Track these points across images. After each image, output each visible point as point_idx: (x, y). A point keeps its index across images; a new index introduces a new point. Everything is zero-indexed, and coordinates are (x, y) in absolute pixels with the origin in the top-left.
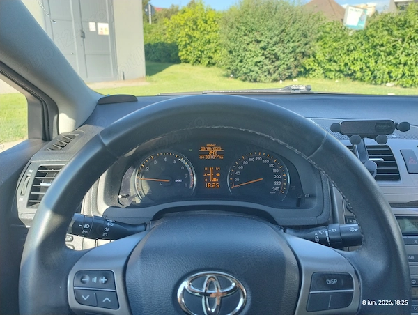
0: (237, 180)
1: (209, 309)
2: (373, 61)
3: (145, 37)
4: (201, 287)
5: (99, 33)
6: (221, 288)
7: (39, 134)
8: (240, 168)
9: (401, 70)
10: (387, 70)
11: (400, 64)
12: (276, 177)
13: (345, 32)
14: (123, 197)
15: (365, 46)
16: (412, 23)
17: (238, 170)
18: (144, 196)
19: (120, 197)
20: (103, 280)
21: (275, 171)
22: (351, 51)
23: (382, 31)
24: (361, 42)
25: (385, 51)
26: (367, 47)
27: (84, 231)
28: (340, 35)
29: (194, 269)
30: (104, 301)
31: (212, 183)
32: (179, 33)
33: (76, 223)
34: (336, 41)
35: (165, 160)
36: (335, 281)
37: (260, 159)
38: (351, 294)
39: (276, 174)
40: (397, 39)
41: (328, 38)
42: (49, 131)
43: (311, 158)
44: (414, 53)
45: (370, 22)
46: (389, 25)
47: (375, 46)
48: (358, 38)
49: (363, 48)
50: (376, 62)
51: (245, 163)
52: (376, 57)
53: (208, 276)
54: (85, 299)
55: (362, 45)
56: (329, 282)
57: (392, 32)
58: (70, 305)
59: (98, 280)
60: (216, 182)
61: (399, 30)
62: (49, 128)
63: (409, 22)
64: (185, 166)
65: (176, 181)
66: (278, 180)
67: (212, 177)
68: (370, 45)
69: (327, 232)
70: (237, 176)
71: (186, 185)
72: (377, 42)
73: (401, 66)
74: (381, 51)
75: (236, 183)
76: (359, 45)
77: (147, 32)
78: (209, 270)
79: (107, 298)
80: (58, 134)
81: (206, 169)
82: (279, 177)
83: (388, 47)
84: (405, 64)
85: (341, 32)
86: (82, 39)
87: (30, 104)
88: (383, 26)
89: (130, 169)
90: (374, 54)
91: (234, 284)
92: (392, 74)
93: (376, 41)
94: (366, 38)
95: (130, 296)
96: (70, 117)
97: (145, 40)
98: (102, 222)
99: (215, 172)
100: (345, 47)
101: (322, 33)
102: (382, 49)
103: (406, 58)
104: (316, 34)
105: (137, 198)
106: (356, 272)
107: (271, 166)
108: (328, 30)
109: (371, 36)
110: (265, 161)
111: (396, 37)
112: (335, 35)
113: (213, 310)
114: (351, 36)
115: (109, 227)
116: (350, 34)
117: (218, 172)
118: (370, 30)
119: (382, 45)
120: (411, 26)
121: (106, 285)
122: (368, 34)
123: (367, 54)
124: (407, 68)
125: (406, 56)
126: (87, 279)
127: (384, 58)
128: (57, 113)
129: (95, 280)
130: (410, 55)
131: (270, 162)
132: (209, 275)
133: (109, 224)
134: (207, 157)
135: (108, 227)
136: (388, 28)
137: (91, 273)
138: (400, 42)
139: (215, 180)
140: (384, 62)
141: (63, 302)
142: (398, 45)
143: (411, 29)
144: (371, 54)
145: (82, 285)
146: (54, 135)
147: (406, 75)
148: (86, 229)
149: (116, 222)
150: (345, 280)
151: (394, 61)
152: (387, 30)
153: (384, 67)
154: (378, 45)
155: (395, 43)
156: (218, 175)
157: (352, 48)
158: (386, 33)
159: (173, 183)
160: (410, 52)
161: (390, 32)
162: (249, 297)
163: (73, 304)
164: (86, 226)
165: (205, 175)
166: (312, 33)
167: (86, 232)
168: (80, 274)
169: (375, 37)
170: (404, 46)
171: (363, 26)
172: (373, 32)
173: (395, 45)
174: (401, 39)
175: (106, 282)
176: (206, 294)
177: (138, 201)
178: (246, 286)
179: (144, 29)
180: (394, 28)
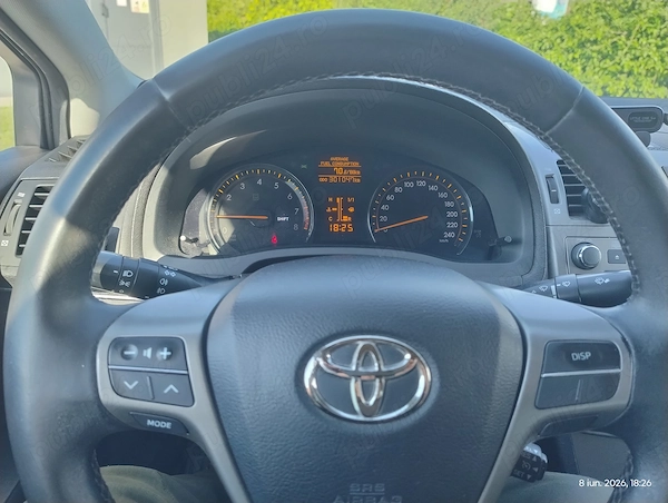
0: (384, 218)
1: (363, 401)
2: (579, 68)
3: (209, 19)
4: (349, 361)
5: (133, 10)
6: (385, 364)
7: (34, 137)
8: (388, 198)
9: (623, 83)
10: (601, 84)
11: (622, 72)
12: (450, 214)
13: (536, 20)
14: (187, 240)
15: (568, 43)
16: (644, 6)
17: (385, 202)
18: (223, 244)
19: (183, 238)
20: (165, 353)
21: (448, 204)
22: (545, 50)
23: (596, 19)
24: (561, 37)
25: (599, 52)
26: (570, 44)
27: (122, 283)
28: (528, 25)
29: (334, 331)
30: (166, 391)
31: (340, 223)
32: (266, 14)
33: (106, 268)
34: (521, 34)
35: (260, 182)
36: (588, 355)
37: (422, 183)
38: (617, 376)
39: (450, 209)
40: (619, 32)
41: (508, 29)
42: (52, 133)
43: (550, 135)
44: (645, 55)
45: (577, 4)
46: (608, 8)
47: (583, 43)
48: (557, 30)
49: (564, 45)
50: (584, 69)
51: (397, 190)
52: (584, 60)
53: (361, 344)
54: (131, 387)
55: (563, 41)
56: (577, 356)
57: (610, 20)
58: (102, 398)
59: (154, 353)
60: (347, 223)
61: (622, 17)
62: (52, 128)
63: (640, 4)
64: (294, 194)
65: (279, 219)
66: (451, 219)
67: (340, 214)
68: (576, 41)
69: (553, 287)
70: (383, 213)
71: (296, 226)
72: (588, 36)
73: (623, 77)
74: (593, 51)
75: (382, 224)
76: (559, 41)
77: (213, 11)
78: (362, 332)
79: (172, 387)
80: (69, 137)
81: (330, 200)
82: (455, 214)
83: (605, 46)
84: (630, 74)
85: (529, 20)
86: (103, 18)
87: (16, 77)
88: (598, 10)
89: (200, 195)
90: (582, 55)
91: (408, 356)
92: (607, 90)
93: (586, 34)
94: (570, 29)
95: (214, 381)
96: (90, 105)
97: (210, 26)
98: (155, 269)
99: (346, 205)
100: (536, 44)
101: (499, 20)
102: (595, 48)
103: (632, 64)
104: (490, 21)
105: (210, 246)
106: (624, 340)
107: (441, 195)
108: (509, 15)
109: (577, 26)
110: (432, 188)
111: (617, 28)
112: (520, 24)
113: (372, 402)
114: (546, 27)
115: (168, 278)
116: (544, 23)
117: (351, 205)
118: (577, 17)
119: (595, 42)
120: (641, 12)
121: (169, 363)
122: (573, 23)
123: (571, 56)
124: (631, 79)
125: (632, 60)
126: (133, 351)
127: (597, 63)
128: (67, 98)
129: (148, 353)
130: (637, 58)
131: (441, 189)
132: (361, 341)
133: (167, 273)
134: (333, 179)
135: (166, 277)
136: (604, 14)
137: (141, 343)
138: (623, 37)
139: (346, 218)
140: (597, 69)
141: (89, 393)
142: (620, 43)
143: (642, 16)
144: (577, 56)
145: (124, 361)
146: (62, 139)
147: (631, 90)
148: (126, 279)
149: (179, 271)
150: (605, 354)
151: (613, 69)
152: (603, 17)
153: (596, 77)
154: (589, 41)
155: (615, 39)
156: (351, 210)
157: (547, 45)
158: (601, 21)
159: (273, 221)
160: (638, 54)
161: (608, 20)
162: (435, 379)
163: (108, 396)
164: (125, 274)
165: (329, 210)
166: (483, 20)
167: (127, 284)
168: (120, 345)
169: (584, 28)
170: (629, 43)
171: (564, 11)
172: (582, 22)
173: (615, 42)
174: (625, 33)
175: (169, 357)
176: (357, 375)
177: (213, 252)
178: (431, 360)
179: (208, 6)
180: (615, 14)
